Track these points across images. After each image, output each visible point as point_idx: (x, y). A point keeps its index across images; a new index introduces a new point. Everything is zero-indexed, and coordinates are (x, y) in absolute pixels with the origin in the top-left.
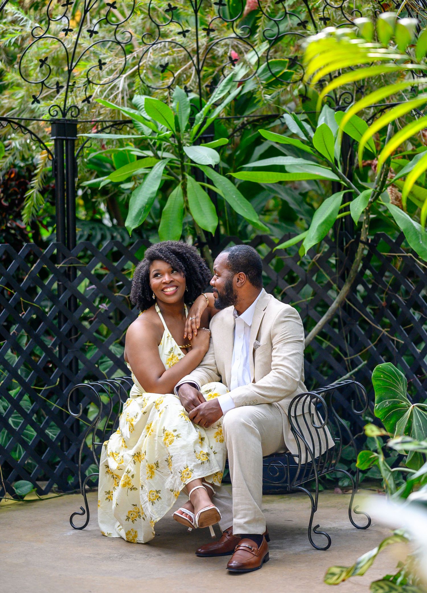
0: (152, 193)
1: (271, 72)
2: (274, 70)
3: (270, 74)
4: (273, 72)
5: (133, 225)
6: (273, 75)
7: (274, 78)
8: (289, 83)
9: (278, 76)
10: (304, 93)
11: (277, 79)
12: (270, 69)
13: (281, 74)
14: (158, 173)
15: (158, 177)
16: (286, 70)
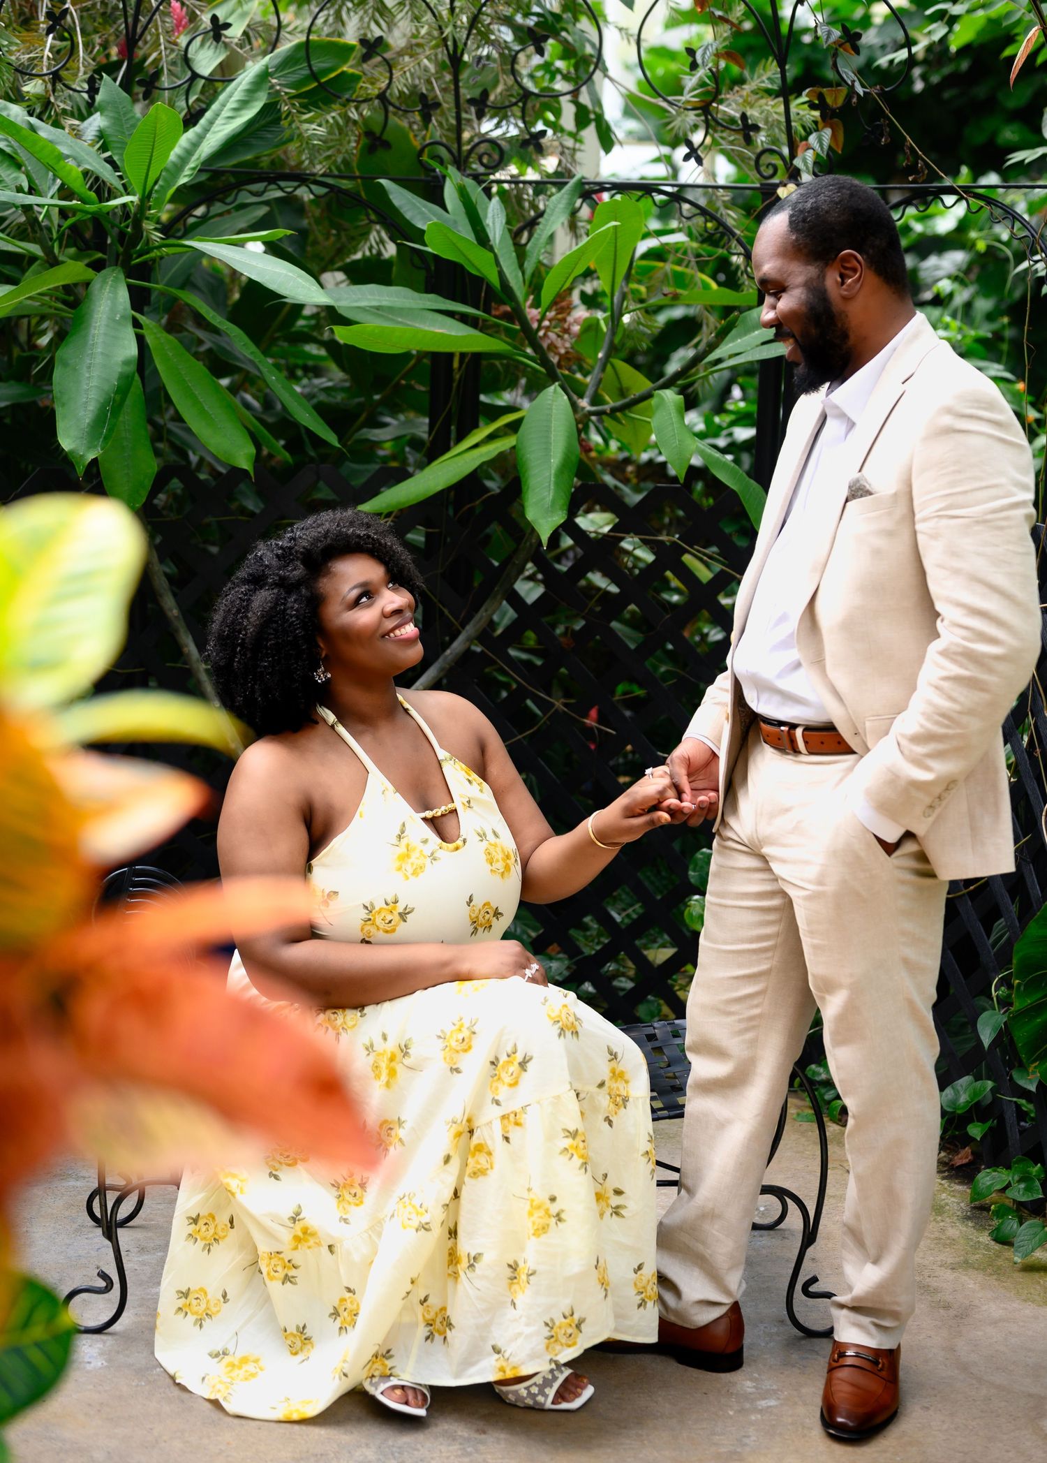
0: (126, 363)
1: (310, 66)
2: (318, 65)
3: (307, 72)
4: (314, 69)
5: (91, 447)
6: (314, 76)
7: (315, 84)
8: (349, 101)
9: (323, 80)
10: (377, 130)
11: (321, 85)
12: (308, 60)
13: (333, 75)
14: (121, 308)
15: (122, 317)
16: (345, 69)
